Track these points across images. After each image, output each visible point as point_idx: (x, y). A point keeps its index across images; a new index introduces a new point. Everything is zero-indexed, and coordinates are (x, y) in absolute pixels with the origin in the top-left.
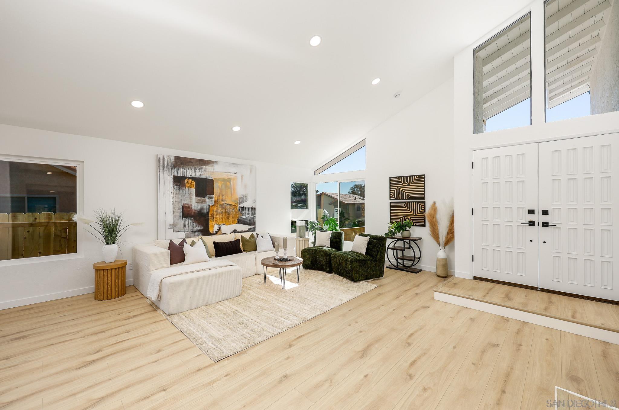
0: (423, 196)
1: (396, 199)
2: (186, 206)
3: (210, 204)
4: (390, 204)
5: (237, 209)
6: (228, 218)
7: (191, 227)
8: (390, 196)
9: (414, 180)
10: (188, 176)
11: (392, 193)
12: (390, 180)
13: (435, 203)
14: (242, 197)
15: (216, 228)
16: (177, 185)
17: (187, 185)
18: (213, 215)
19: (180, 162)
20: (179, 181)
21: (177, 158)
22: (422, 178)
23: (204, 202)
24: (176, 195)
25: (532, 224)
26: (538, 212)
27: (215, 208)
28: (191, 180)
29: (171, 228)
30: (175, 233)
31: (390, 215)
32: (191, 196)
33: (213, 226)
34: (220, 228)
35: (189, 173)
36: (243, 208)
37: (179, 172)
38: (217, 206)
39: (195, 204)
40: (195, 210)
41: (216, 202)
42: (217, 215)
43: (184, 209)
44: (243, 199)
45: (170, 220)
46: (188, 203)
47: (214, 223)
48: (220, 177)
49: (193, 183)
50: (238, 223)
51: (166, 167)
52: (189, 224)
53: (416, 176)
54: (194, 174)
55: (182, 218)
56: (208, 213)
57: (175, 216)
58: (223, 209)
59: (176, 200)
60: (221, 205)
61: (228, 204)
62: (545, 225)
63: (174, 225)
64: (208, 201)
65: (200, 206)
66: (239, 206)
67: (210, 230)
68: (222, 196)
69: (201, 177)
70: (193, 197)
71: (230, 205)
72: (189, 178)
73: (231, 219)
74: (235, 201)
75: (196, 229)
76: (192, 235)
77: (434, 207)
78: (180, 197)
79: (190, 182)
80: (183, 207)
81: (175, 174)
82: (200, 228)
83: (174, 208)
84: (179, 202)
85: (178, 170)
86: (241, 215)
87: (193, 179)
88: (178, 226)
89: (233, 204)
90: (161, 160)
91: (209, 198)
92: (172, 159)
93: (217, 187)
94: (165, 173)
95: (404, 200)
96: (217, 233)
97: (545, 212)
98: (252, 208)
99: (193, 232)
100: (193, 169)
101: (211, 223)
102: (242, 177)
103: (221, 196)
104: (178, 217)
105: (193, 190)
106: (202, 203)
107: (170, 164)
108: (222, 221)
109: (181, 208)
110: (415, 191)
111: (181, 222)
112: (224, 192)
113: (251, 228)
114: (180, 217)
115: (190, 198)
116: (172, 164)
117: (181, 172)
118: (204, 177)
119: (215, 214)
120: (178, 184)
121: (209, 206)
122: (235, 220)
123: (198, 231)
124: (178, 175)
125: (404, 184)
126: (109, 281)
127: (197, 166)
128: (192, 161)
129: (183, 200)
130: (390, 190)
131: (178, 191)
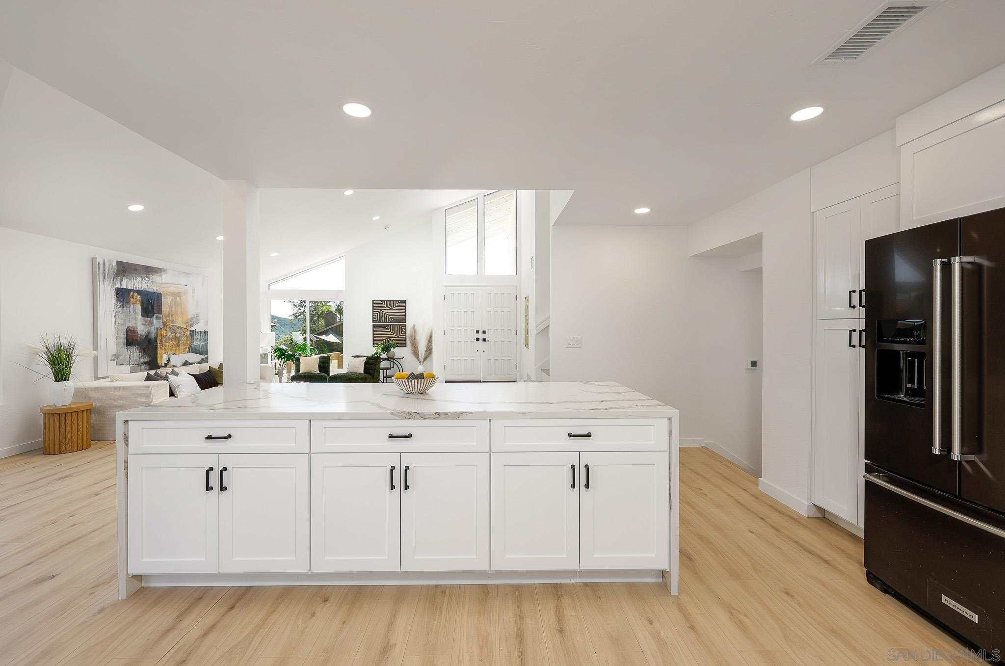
0: (404, 319)
1: (379, 322)
2: (131, 329)
3: (158, 327)
4: (373, 327)
5: (188, 333)
6: (178, 346)
7: (136, 358)
8: (373, 319)
9: (396, 305)
10: (132, 289)
11: (375, 315)
12: (373, 303)
13: (414, 326)
14: (193, 318)
15: (165, 359)
16: (120, 301)
17: (132, 301)
18: (162, 341)
19: (124, 269)
20: (122, 295)
21: (119, 263)
22: (403, 303)
23: (151, 323)
24: (119, 315)
25: (478, 340)
26: (481, 332)
27: (164, 332)
28: (136, 294)
29: (114, 360)
30: (118, 366)
31: (373, 338)
32: (137, 316)
33: (162, 357)
34: (169, 359)
35: (134, 284)
36: (194, 332)
37: (123, 282)
38: (166, 330)
39: (141, 327)
40: (141, 335)
41: (165, 324)
42: (166, 342)
43: (129, 333)
44: (194, 320)
45: (112, 348)
46: (134, 325)
47: (163, 351)
48: (169, 290)
49: (139, 297)
50: (189, 352)
51: (107, 276)
52: (134, 354)
53: (398, 301)
54: (140, 286)
55: (127, 345)
56: (156, 338)
57: (118, 344)
58: (172, 333)
59: (120, 321)
60: (170, 327)
61: (178, 327)
62: (484, 340)
63: (117, 356)
64: (156, 323)
65: (146, 330)
66: (190, 329)
67: (159, 361)
68: (172, 315)
69: (147, 290)
70: (139, 316)
71: (181, 328)
72: (135, 291)
73: (182, 347)
74: (186, 323)
75: (142, 360)
76: (138, 368)
77: (414, 330)
78: (123, 317)
79: (135, 297)
80: (127, 331)
81: (118, 286)
82: (147, 359)
83: (117, 332)
84: (122, 324)
85: (122, 280)
86: (193, 341)
87: (139, 292)
88: (122, 357)
89: (184, 326)
90: (101, 266)
91: (157, 318)
92: (114, 264)
93: (166, 302)
94: (106, 283)
95: (387, 322)
96: (166, 365)
97: (484, 332)
98: (205, 332)
99: (139, 364)
100: (139, 279)
101: (159, 352)
102: (194, 290)
103: (170, 315)
104: (122, 345)
105: (139, 307)
106: (149, 325)
107: (111, 271)
108: (172, 350)
109: (125, 332)
110: (398, 315)
111: (125, 351)
112: (173, 311)
113: (203, 359)
114: (124, 344)
115: (136, 318)
116: (114, 271)
117: (126, 283)
118: (150, 290)
119: (164, 339)
120: (121, 299)
121: (157, 329)
122: (186, 348)
123: (145, 363)
124: (122, 287)
125: (387, 308)
126: (80, 427)
127: (143, 275)
128: (138, 268)
129: (127, 321)
130: (373, 313)
131: (121, 308)
